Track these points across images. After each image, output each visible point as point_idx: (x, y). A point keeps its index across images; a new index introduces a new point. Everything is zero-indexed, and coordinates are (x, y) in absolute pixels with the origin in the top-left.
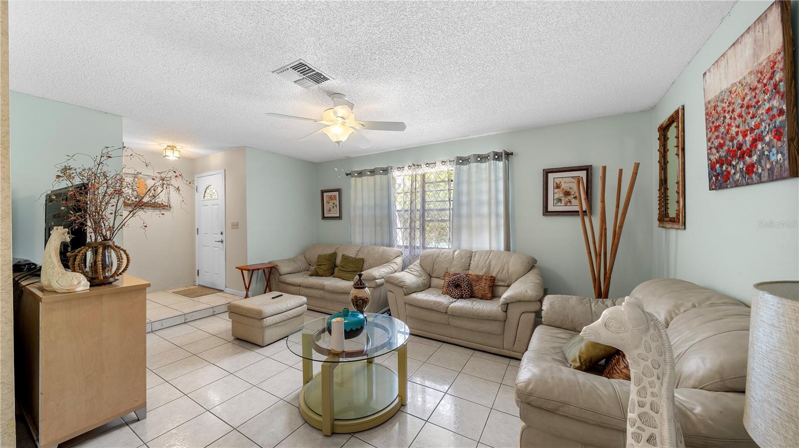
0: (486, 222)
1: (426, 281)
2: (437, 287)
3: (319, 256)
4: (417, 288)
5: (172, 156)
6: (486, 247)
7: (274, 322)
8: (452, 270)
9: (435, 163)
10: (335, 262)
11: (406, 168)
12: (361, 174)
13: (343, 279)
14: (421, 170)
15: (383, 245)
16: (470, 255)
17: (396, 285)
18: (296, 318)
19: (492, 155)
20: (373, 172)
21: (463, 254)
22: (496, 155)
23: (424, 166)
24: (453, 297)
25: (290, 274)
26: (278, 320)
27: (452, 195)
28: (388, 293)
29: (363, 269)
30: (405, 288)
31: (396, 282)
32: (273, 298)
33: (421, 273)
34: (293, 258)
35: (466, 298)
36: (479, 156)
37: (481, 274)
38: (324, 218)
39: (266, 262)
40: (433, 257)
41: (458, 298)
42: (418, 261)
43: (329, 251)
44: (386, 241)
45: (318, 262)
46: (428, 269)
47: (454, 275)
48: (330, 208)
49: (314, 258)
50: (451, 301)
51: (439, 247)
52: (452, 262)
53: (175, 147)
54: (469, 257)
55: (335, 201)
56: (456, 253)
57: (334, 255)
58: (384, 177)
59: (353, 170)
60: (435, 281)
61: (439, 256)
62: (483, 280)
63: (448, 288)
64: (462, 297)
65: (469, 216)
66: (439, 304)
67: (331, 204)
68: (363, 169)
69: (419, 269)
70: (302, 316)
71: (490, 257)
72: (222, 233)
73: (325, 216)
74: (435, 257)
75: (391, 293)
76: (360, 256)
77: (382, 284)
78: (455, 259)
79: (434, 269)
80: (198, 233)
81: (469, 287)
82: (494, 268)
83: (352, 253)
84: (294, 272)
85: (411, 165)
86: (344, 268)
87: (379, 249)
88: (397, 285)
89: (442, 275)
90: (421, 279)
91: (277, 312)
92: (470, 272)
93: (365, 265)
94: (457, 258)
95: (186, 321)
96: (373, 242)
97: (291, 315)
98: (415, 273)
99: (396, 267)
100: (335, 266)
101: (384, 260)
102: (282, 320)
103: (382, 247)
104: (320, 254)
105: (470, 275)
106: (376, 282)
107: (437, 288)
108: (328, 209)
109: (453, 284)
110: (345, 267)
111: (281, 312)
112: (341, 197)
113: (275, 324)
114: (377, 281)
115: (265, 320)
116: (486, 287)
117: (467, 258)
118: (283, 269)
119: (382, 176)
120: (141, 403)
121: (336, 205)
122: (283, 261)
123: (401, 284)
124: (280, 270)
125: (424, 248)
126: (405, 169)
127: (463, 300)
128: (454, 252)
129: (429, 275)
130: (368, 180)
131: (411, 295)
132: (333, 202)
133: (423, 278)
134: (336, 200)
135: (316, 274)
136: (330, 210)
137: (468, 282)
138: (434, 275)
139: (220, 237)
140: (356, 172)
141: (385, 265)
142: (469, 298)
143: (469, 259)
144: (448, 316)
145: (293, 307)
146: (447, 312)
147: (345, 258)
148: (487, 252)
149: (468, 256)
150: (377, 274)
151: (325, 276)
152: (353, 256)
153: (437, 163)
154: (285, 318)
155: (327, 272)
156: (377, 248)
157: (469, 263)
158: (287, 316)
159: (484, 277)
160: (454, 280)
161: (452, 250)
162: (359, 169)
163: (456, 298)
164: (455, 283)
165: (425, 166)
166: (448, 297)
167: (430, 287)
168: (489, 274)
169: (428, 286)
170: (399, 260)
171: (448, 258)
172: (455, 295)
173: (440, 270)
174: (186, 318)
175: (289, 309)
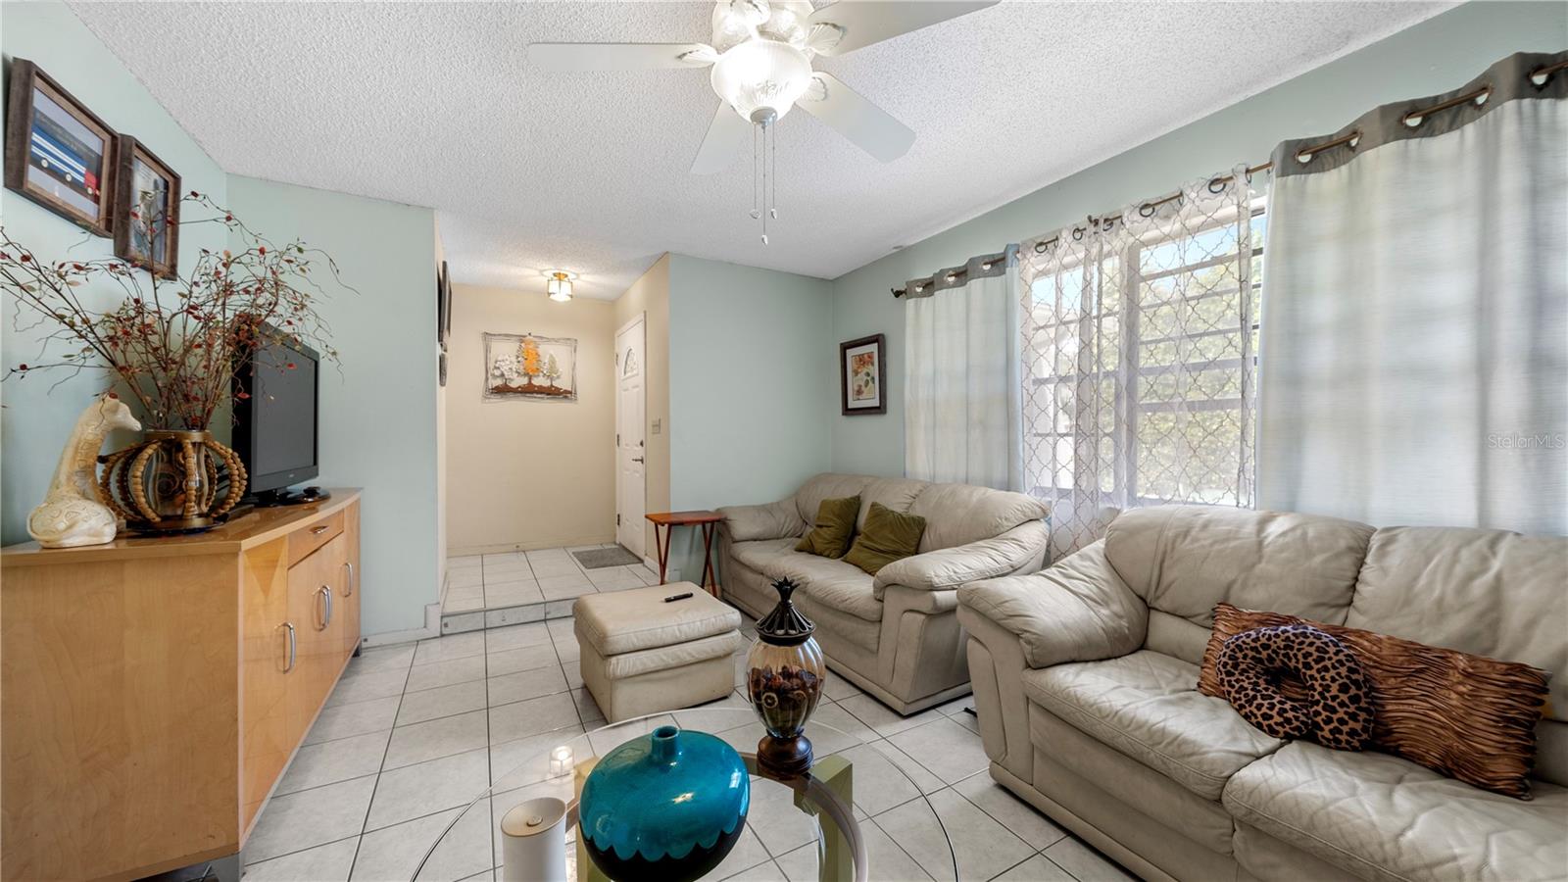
0: (1456, 398)
1: (1124, 623)
2: (1175, 653)
3: (824, 504)
4: (1079, 647)
5: (561, 294)
6: (1458, 509)
7: (640, 668)
8: (1255, 598)
9: (1181, 194)
10: (856, 521)
11: (1066, 237)
12: (930, 286)
13: (866, 572)
14: (1123, 233)
15: (989, 484)
16: (1359, 547)
17: (997, 624)
18: (706, 665)
19: (1508, 79)
20: (962, 275)
21: (1311, 533)
22: (1538, 70)
23: (1132, 219)
24: (1259, 726)
25: (755, 540)
26: (651, 666)
27: (1258, 299)
28: (971, 642)
29: (920, 550)
30: (1029, 642)
31: (996, 613)
32: (668, 600)
33: (1106, 588)
34: (772, 504)
35: (1333, 745)
36: (1412, 108)
37: (1433, 637)
38: (848, 411)
39: (712, 508)
40: (1161, 532)
41: (1289, 738)
42: (1100, 544)
43: (847, 493)
44: (999, 473)
45: (819, 518)
46: (1141, 576)
47: (1261, 623)
48: (860, 386)
49: (813, 508)
50: (1245, 746)
51: (1199, 500)
52: (1253, 565)
53: (566, 276)
54: (1350, 549)
55: (870, 366)
56: (1275, 528)
57: (855, 504)
58: (995, 283)
59: (912, 279)
60: (1165, 628)
61: (1186, 534)
62: (1455, 677)
63: (1229, 674)
64: (1308, 734)
65: (1353, 377)
66: (1181, 747)
67: (862, 376)
68: (937, 271)
69: (1099, 571)
70: (727, 661)
71: (1496, 565)
72: (642, 444)
73: (849, 407)
74: (1171, 534)
75: (977, 645)
76: (918, 511)
77: (951, 611)
78: (1267, 551)
79: (1165, 581)
80: (618, 444)
81: (1355, 699)
82: (1531, 625)
83: (896, 502)
84: (766, 536)
85: (1082, 221)
86: (872, 541)
87: (970, 495)
88: (999, 625)
89: (1204, 609)
90: (1104, 611)
91: (649, 644)
92: (1357, 621)
93: (927, 539)
94: (1282, 550)
95: (548, 617)
96: (962, 474)
97: (689, 654)
98: (1081, 587)
99: (1016, 555)
100: (855, 532)
101: (982, 530)
102: (661, 665)
103: (983, 490)
104: (825, 498)
105: (1360, 634)
106: (934, 600)
107: (1176, 656)
108: (856, 388)
109: (1260, 661)
110: (874, 538)
111: (661, 644)
112: (885, 356)
113: (645, 674)
114: (938, 594)
115: (614, 660)
116: (1479, 721)
117: (1338, 556)
118: (741, 527)
119: (989, 279)
120: (223, 844)
121: (873, 379)
122: (745, 509)
123: (1015, 624)
124: (732, 529)
125: (1133, 500)
126: (1062, 241)
127: (1315, 754)
128: (1263, 523)
129: (1143, 599)
130: (948, 299)
131: (1050, 671)
132: (864, 372)
133: (1116, 608)
134: (873, 364)
135: (809, 549)
136: (859, 392)
137: (1350, 670)
138: (1164, 603)
139: (639, 452)
140: (917, 283)
141: (980, 543)
142: (1355, 749)
143: (1348, 561)
144: (1228, 823)
145: (696, 634)
146: (1219, 801)
147: (878, 512)
148: (1468, 537)
149: (1342, 544)
150: (943, 573)
151: (828, 556)
152: (899, 509)
153: (1187, 191)
154: (673, 663)
155: (833, 546)
156: (965, 491)
157: (1350, 574)
158: (678, 657)
159: (1461, 662)
160: (1266, 647)
161: (1256, 515)
162: (927, 275)
163: (1272, 732)
164: (1270, 659)
165: (1136, 216)
166: (1229, 716)
167: (1142, 646)
168: (1492, 649)
169: (1135, 644)
170: (1034, 536)
171: (1233, 544)
172: (1266, 717)
173: (1188, 584)
174: (547, 610)
175: (683, 638)
